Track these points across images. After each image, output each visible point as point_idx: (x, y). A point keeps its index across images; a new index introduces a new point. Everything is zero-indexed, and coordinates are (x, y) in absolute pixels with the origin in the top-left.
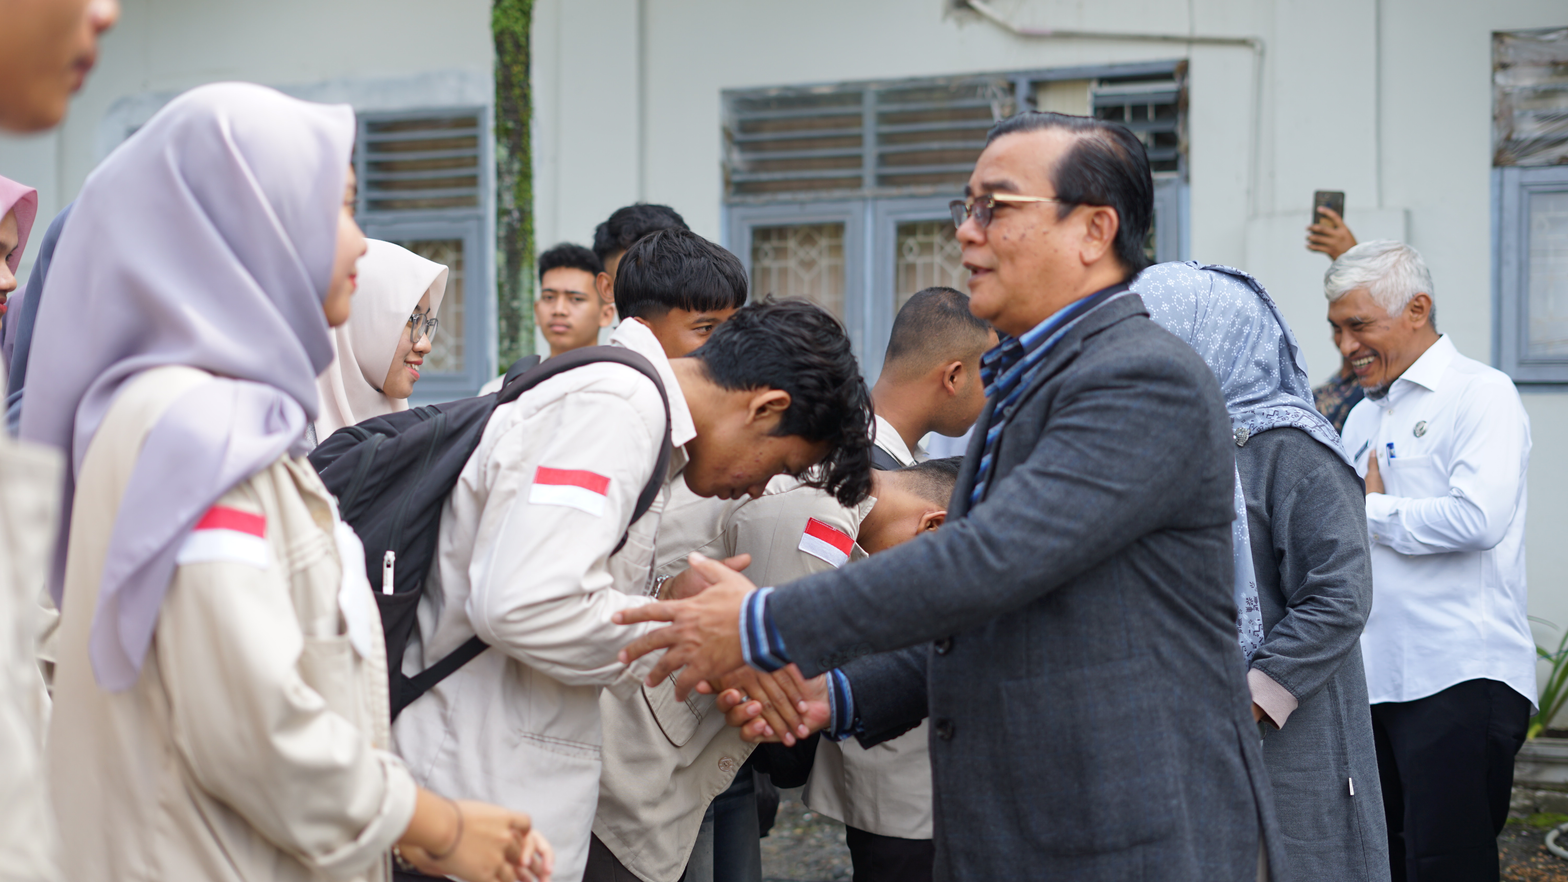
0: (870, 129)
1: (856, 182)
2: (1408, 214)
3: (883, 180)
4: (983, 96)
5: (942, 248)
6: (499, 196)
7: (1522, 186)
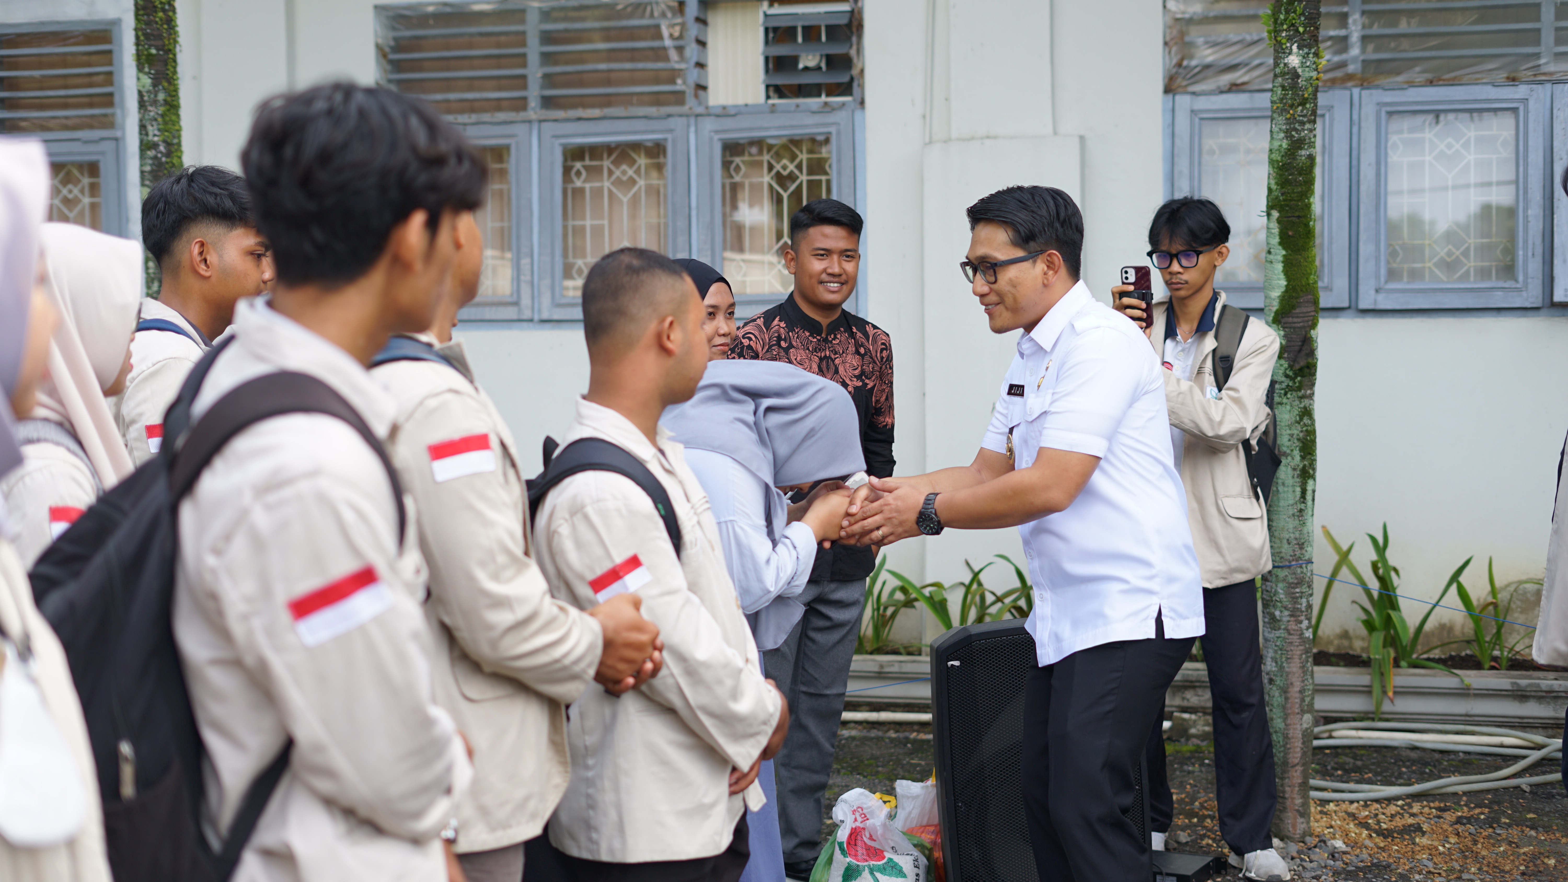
0: (534, 49)
1: (521, 104)
2: (1082, 139)
3: (548, 102)
4: (652, 15)
5: (611, 173)
6: (143, 127)
7: (1193, 112)
